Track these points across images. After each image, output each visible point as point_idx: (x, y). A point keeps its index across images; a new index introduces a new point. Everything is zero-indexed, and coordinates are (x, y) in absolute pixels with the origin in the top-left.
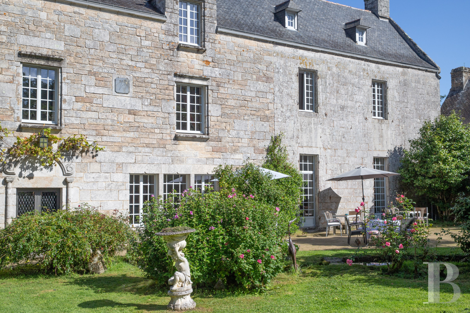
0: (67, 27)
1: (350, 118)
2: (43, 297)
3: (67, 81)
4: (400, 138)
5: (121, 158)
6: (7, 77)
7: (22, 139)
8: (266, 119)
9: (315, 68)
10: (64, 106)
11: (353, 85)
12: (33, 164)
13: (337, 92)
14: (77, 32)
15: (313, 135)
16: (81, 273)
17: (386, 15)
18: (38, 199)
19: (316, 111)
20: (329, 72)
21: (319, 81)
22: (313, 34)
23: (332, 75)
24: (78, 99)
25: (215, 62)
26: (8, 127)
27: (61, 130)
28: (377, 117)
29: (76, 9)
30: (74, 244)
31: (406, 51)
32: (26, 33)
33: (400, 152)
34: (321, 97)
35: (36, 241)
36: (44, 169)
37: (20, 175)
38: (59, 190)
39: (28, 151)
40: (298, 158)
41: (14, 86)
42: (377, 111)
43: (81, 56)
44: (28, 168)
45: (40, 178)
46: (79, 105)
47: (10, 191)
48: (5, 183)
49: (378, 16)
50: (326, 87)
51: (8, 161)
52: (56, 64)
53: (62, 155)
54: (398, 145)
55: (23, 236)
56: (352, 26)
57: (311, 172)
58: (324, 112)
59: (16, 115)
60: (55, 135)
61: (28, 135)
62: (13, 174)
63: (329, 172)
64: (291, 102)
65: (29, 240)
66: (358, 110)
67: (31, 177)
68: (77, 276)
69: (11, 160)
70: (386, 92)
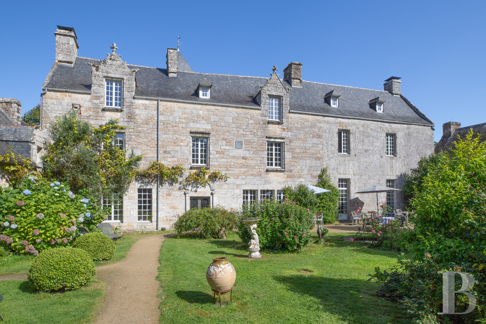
0: (212, 117)
1: (371, 157)
2: (195, 248)
3: (212, 144)
4: (405, 168)
5: (238, 182)
6: (185, 144)
7: (192, 173)
8: (318, 159)
9: (348, 128)
10: (211, 156)
11: (373, 137)
12: (197, 185)
13: (363, 142)
14: (217, 119)
15: (347, 167)
16: (215, 238)
17: (398, 93)
18: (199, 202)
19: (349, 153)
20: (358, 130)
21: (351, 136)
22: (348, 108)
23: (359, 132)
24: (218, 152)
25: (288, 129)
26: (186, 167)
27: (209, 168)
28: (389, 155)
29: (216, 107)
30: (211, 224)
31: (411, 114)
32: (193, 122)
33: (404, 176)
34: (352, 145)
35: (195, 222)
36: (202, 187)
37: (191, 190)
38: (209, 197)
39: (194, 179)
40: (338, 181)
41: (188, 148)
42: (389, 152)
43: (219, 131)
44: (195, 187)
45: (200, 192)
46: (218, 156)
47: (187, 198)
48: (185, 194)
49: (392, 94)
50: (355, 139)
51: (186, 184)
52: (207, 136)
53: (210, 180)
54: (404, 172)
55: (189, 219)
56: (374, 101)
57: (346, 189)
58: (354, 154)
59: (189, 162)
60: (206, 171)
61: (194, 171)
62: (188, 190)
63: (357, 188)
64: (333, 148)
65: (192, 221)
66: (377, 152)
67: (196, 191)
68: (213, 239)
69: (187, 183)
70: (395, 140)
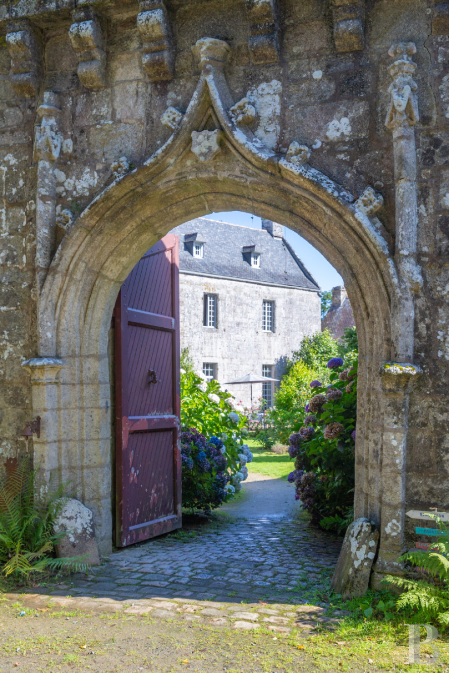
1: (244, 332)
4: (285, 348)
9: (217, 292)
11: (247, 305)
13: (234, 311)
15: (214, 347)
17: (279, 234)
19: (217, 327)
20: (228, 295)
21: (220, 303)
22: (216, 260)
23: (230, 297)
28: (266, 330)
31: (295, 271)
33: (285, 360)
34: (221, 316)
40: (202, 366)
42: (266, 326)
49: (272, 236)
50: (225, 308)
54: (284, 355)
56: (248, 250)
57: (212, 377)
58: (223, 328)
63: (226, 377)
64: (197, 320)
66: (251, 326)
70: (274, 309)
